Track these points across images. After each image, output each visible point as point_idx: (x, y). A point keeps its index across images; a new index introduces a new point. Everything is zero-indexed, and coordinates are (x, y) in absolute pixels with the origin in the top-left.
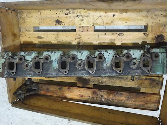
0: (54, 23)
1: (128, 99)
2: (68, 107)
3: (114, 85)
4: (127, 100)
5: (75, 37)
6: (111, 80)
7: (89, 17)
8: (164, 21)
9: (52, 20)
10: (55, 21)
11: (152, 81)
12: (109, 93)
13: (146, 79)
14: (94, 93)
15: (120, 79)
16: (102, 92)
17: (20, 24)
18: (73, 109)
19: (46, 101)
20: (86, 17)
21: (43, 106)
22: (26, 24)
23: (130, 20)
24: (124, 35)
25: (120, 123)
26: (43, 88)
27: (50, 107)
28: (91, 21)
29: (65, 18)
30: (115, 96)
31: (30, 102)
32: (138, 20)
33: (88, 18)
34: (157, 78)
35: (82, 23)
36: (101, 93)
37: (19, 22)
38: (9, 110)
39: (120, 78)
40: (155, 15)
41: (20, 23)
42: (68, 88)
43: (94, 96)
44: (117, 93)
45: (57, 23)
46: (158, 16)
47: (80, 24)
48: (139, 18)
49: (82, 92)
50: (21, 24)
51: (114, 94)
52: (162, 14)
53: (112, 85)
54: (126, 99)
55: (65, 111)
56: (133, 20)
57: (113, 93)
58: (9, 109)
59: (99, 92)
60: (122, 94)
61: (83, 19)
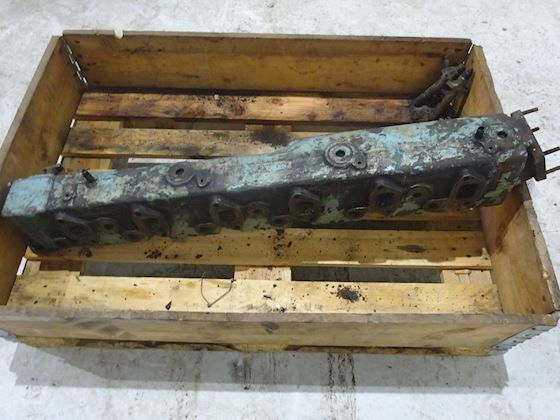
0: (364, 291)
1: (152, 103)
2: (306, 73)
3: (184, 131)
4: (155, 101)
5: (292, 250)
6: (193, 141)
7: (245, 304)
8: (33, 285)
9: (371, 300)
10: (361, 298)
11: (89, 144)
12: (199, 114)
13: (102, 148)
14: (242, 110)
15: (167, 145)
16: (219, 114)
17: (494, 291)
18: (291, 68)
19: (375, 78)
20: (254, 305)
21: (378, 60)
22: (470, 293)
23: (125, 291)
24: (146, 253)
25: (165, 51)
26: (395, 112)
27: (355, 62)
28: (239, 294)
29: (324, 305)
30: (185, 107)
31: (422, 64)
32: (101, 291)
33: (250, 303)
34: (74, 150)
35: (269, 290)
36: (222, 112)
37: (497, 300)
38: (519, 62)
39: (168, 148)
40: (54, 300)
41: (494, 297)
42: (315, 116)
43: (242, 104)
44: (177, 114)
45: (354, 293)
46: (45, 299)
47: (275, 286)
48: (97, 296)
49: (273, 111)
50: (491, 291)
51: (187, 110)
52: (36, 302)
53: (191, 131)
54: (156, 103)
55: (308, 58)
56: (114, 291)
57: (189, 113)
58: (518, 65)
59: (227, 112)
60: (167, 113)
61: (265, 300)
